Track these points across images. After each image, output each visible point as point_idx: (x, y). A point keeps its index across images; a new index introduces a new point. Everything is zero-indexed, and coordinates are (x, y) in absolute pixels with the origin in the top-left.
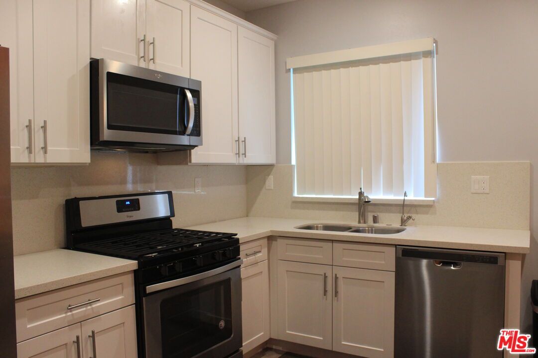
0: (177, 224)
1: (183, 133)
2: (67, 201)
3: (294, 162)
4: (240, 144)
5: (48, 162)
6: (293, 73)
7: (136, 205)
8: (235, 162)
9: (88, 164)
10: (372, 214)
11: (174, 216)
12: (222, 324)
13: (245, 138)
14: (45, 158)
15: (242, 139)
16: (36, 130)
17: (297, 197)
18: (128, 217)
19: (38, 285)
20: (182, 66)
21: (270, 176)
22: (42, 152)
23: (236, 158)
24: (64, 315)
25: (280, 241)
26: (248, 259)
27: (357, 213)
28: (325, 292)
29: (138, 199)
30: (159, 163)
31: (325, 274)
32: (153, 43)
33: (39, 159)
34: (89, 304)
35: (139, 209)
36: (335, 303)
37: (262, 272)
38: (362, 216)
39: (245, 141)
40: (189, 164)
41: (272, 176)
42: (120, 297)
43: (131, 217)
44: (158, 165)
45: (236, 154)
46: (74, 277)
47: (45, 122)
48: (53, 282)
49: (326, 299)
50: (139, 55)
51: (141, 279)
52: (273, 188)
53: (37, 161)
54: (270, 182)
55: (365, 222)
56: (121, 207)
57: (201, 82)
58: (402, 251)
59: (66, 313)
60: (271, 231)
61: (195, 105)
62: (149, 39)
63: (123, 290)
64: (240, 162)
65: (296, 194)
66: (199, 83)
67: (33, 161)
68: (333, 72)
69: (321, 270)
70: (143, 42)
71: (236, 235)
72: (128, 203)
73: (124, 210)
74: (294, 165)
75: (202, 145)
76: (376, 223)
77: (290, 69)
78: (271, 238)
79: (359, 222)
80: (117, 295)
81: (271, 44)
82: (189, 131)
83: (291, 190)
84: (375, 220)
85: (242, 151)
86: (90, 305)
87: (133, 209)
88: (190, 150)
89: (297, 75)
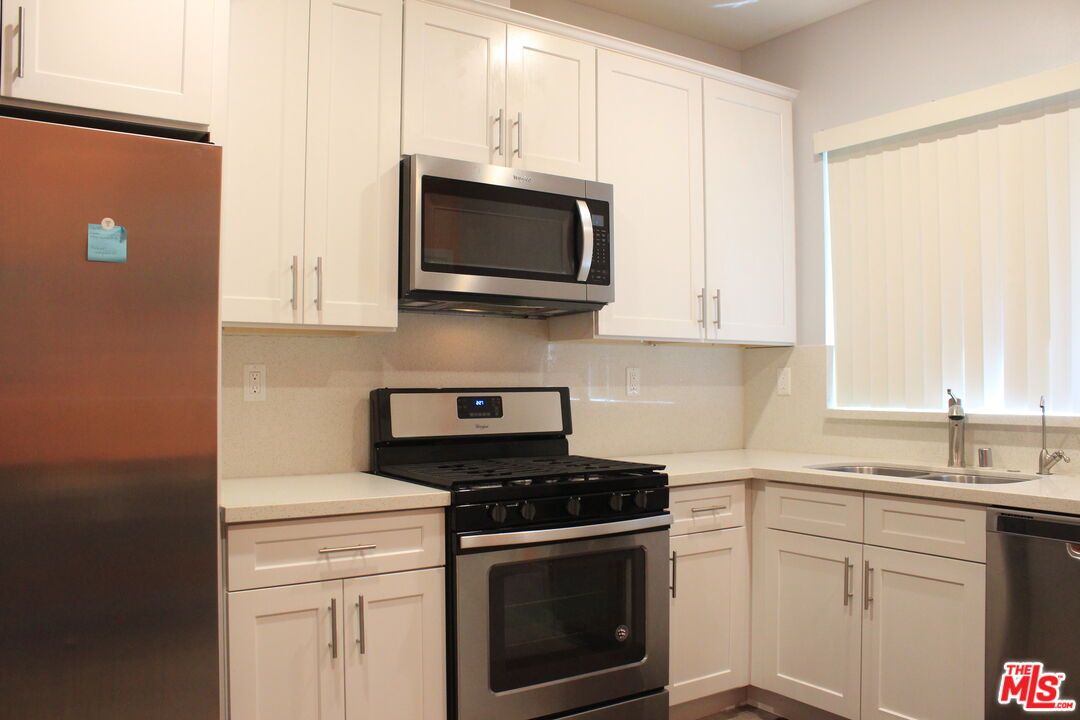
0: (577, 446)
1: (573, 278)
2: (372, 393)
3: (830, 339)
4: (707, 303)
5: (325, 323)
6: (829, 162)
7: (497, 408)
8: (698, 337)
9: (395, 330)
10: (977, 448)
11: (571, 433)
12: (623, 632)
13: (718, 291)
14: (320, 317)
15: (711, 293)
16: (306, 272)
17: (837, 411)
18: (477, 427)
19: (271, 507)
20: (579, 160)
21: (785, 369)
22: (315, 307)
23: (700, 330)
24: (314, 562)
25: (770, 490)
26: (696, 518)
27: (947, 445)
28: (848, 597)
29: (500, 397)
30: (549, 336)
31: (847, 560)
32: (518, 123)
33: (311, 318)
34: (359, 552)
35: (500, 415)
36: (866, 621)
37: (730, 549)
38: (957, 451)
39: (718, 297)
40: (595, 337)
41: (789, 369)
42: (417, 551)
43: (483, 427)
44: (549, 340)
45: (699, 321)
46: (333, 503)
47: (319, 260)
48: (295, 505)
49: (851, 614)
50: (491, 145)
51: (457, 521)
52: (790, 393)
53: (308, 321)
54: (786, 379)
55: (963, 464)
56: (466, 408)
57: (612, 186)
58: (999, 517)
59: (319, 559)
60: (753, 469)
61: (594, 227)
62: (511, 115)
63: (422, 537)
64: (709, 337)
65: (833, 404)
66: (609, 188)
67: (300, 322)
68: (904, 152)
69: (838, 552)
70: (498, 122)
71: (663, 468)
72: (478, 403)
73: (472, 415)
74: (831, 347)
75: (613, 301)
76: (986, 466)
77: (821, 154)
78: (753, 484)
79: (951, 463)
80: (410, 545)
81: (786, 109)
82: (584, 275)
83: (823, 397)
84: (984, 459)
85: (711, 316)
86: (362, 555)
87: (489, 414)
88: (596, 311)
89: (835, 164)
